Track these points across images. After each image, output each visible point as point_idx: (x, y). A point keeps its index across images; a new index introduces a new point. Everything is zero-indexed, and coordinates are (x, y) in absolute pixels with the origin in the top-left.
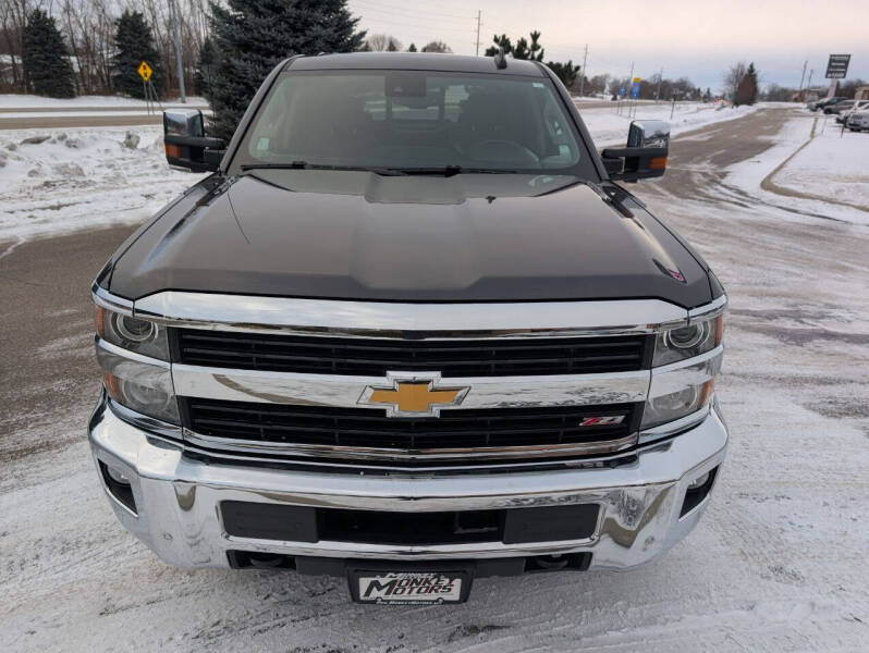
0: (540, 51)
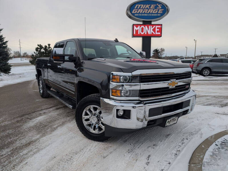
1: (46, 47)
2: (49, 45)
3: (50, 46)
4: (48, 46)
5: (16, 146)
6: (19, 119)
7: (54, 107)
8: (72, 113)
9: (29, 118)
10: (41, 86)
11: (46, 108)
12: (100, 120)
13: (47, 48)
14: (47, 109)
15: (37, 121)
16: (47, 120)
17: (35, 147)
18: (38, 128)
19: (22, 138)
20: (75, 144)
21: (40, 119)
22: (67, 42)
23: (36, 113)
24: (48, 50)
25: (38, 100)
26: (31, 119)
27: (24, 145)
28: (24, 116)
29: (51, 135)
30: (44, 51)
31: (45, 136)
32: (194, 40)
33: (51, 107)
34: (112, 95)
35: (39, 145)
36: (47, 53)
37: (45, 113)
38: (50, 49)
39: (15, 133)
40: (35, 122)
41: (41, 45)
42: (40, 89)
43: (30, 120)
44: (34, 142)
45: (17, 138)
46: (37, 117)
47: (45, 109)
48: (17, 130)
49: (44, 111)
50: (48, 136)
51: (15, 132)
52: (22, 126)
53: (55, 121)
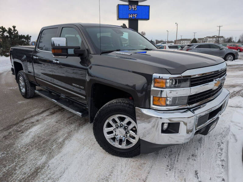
0: (17, 32)
1: (10, 29)
2: (14, 27)
3: (16, 29)
4: (13, 29)
5: (18, 179)
6: (6, 133)
7: (47, 112)
8: (73, 117)
9: (19, 131)
10: (22, 83)
11: (36, 113)
12: (128, 132)
13: (12, 32)
14: (38, 114)
15: (33, 134)
16: (45, 131)
17: (47, 176)
18: (39, 145)
19: (21, 164)
20: (98, 165)
21: (35, 130)
22: (63, 28)
23: (25, 121)
24: (14, 33)
25: (20, 102)
26: (23, 133)
27: (29, 175)
28: (10, 128)
29: (60, 155)
30: (8, 34)
31: (53, 157)
32: (176, 23)
33: (43, 112)
34: (153, 104)
35: (52, 173)
36: (12, 37)
37: (38, 121)
38: (16, 32)
39: (8, 157)
40: (30, 136)
41: (4, 27)
42: (21, 88)
43: (21, 133)
44: (42, 169)
45: (14, 164)
46: (30, 128)
47: (35, 115)
48: (9, 152)
49: (36, 118)
50: (57, 157)
51: (7, 154)
52: (14, 144)
53: (57, 131)
